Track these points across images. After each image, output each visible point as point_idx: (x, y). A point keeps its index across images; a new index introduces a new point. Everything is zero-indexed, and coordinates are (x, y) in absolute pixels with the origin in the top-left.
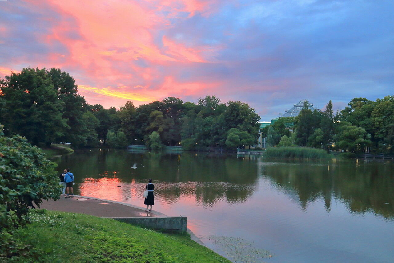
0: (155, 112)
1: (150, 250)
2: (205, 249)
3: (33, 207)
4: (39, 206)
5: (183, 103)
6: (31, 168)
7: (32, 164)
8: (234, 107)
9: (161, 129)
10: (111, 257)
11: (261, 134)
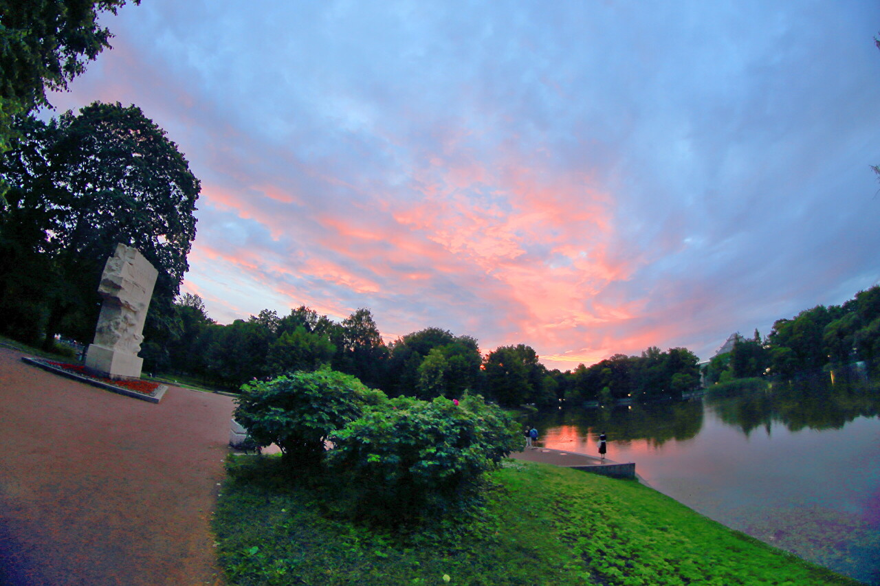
0: (605, 369)
1: (598, 492)
2: (650, 489)
3: (504, 457)
4: (508, 456)
5: (629, 357)
6: (503, 429)
7: (503, 426)
8: (674, 353)
9: (610, 384)
10: (564, 497)
11: (701, 374)
